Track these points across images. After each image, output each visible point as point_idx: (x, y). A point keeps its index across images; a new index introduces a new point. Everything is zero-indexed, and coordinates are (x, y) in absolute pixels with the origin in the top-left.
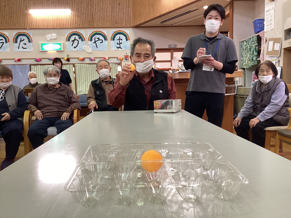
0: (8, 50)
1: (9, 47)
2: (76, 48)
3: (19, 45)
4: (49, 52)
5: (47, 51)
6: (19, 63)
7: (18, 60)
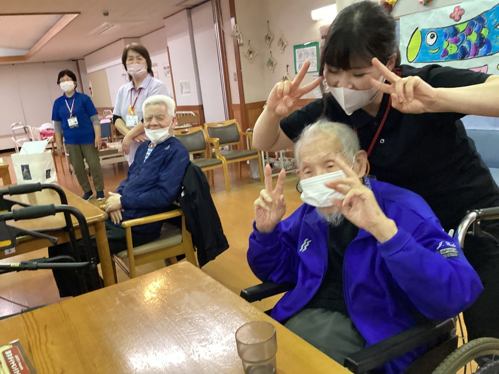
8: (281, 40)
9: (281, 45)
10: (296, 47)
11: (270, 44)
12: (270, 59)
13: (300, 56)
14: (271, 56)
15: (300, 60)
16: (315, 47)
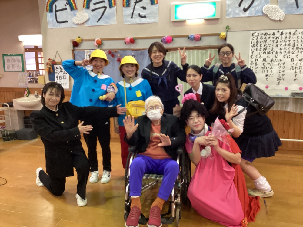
0: (114, 21)
2: (248, 12)
3: (134, 11)
6: (133, 46)
7: (130, 40)
10: (4, 55)
13: (8, 61)
15: (8, 63)
16: (20, 57)
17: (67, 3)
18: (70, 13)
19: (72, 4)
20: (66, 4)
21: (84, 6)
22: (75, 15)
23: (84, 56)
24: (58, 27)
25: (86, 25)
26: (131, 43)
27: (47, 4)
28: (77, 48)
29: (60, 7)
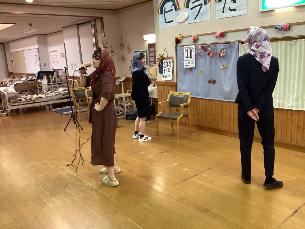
0: (207, 18)
1: (208, 12)
3: (225, 5)
4: (277, 11)
5: (273, 11)
6: (223, 40)
7: (220, 34)
8: (128, 47)
9: (128, 50)
11: (123, 48)
12: (122, 56)
14: (123, 55)
17: (172, 4)
18: (174, 13)
19: (176, 5)
20: (172, 6)
21: (184, 6)
22: (178, 15)
23: (184, 51)
24: (166, 27)
25: (186, 23)
26: (222, 37)
27: (159, 8)
28: (179, 45)
29: (168, 9)
